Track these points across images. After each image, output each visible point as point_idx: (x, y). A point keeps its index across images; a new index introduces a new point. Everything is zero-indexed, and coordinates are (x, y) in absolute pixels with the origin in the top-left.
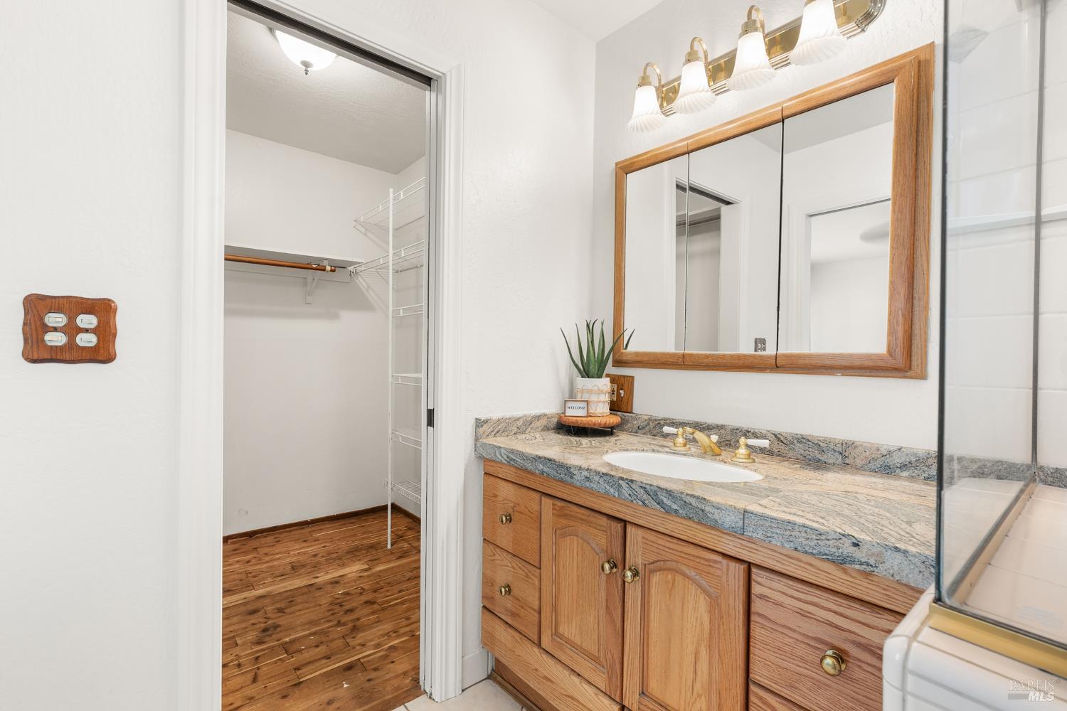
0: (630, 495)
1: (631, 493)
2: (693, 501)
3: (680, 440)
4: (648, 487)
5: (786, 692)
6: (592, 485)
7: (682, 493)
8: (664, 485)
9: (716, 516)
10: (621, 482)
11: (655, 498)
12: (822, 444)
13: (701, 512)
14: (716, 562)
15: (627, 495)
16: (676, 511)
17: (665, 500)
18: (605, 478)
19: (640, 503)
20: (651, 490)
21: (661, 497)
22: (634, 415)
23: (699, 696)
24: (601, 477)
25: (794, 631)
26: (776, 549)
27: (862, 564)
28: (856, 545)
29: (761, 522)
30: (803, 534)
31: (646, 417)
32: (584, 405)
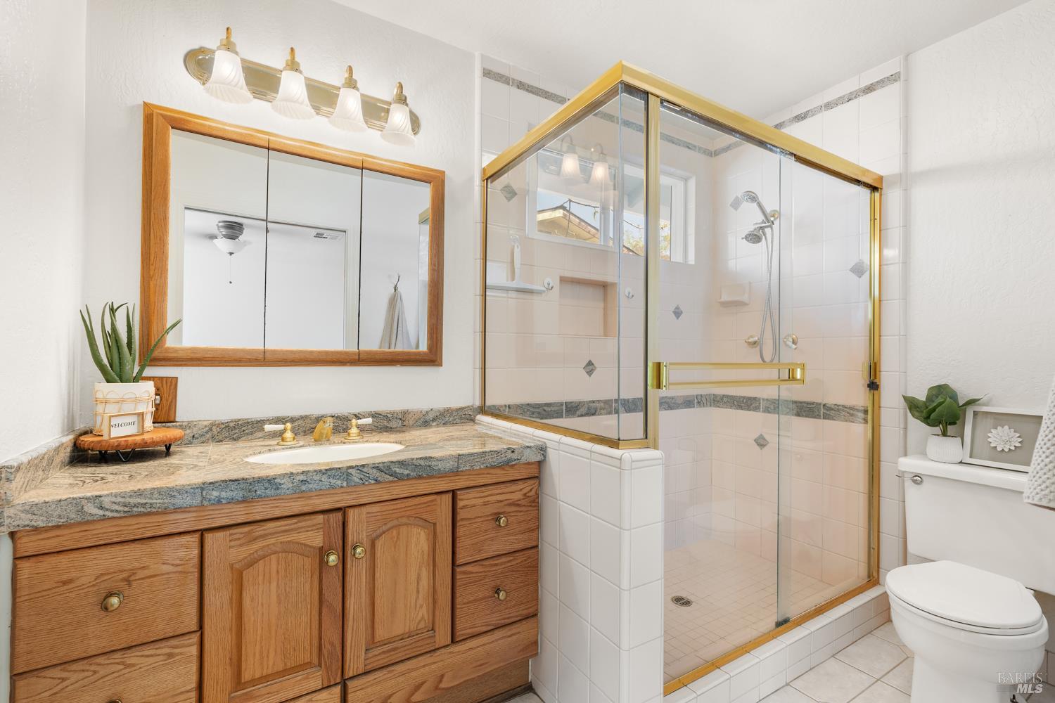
0: (361, 479)
1: (362, 476)
2: (422, 463)
3: (289, 435)
4: (381, 465)
5: (477, 557)
6: (311, 486)
7: (413, 459)
8: (394, 459)
9: (440, 467)
10: (350, 471)
11: (387, 472)
12: (389, 415)
13: (428, 468)
14: (432, 501)
15: (358, 480)
16: (408, 475)
17: (398, 470)
18: (329, 473)
19: (373, 482)
20: (384, 467)
21: (393, 469)
22: (178, 424)
23: (421, 606)
24: (323, 474)
25: (481, 517)
26: (471, 473)
27: (515, 460)
28: (513, 452)
29: (468, 459)
30: (491, 456)
31: (205, 423)
32: (134, 419)
